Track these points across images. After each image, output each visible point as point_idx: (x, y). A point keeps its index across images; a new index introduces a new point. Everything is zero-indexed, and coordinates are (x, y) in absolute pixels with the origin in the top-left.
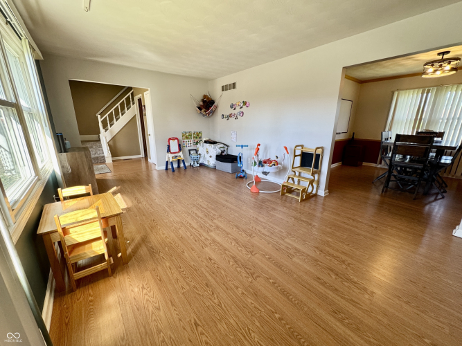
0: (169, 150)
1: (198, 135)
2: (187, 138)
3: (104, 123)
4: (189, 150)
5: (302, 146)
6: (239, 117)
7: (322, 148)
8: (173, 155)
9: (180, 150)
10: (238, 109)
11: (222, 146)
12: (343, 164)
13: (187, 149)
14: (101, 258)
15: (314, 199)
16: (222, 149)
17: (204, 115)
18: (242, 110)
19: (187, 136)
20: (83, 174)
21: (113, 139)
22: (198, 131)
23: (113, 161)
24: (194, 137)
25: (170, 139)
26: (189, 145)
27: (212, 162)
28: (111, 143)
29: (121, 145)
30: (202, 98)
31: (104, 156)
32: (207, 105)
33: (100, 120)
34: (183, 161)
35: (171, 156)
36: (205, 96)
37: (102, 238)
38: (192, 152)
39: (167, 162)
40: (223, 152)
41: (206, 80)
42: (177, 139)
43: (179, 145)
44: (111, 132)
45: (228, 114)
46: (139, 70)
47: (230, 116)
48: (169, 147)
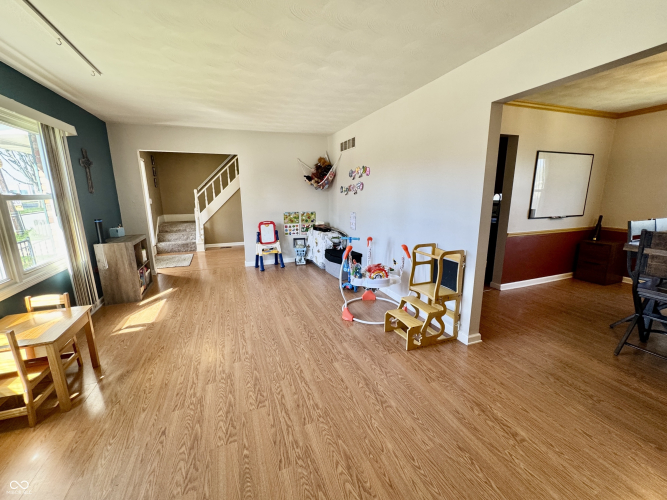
0: (259, 240)
1: (309, 217)
2: (292, 221)
3: (201, 198)
4: (295, 239)
5: (433, 246)
6: (359, 191)
7: (461, 252)
8: (265, 247)
9: (277, 238)
10: (357, 180)
11: (336, 235)
12: (576, 278)
13: (290, 238)
14: (17, 401)
15: (449, 346)
16: (336, 241)
17: (316, 188)
18: (362, 180)
19: (291, 218)
20: (122, 270)
21: (211, 219)
22: (310, 211)
23: (207, 249)
24: (303, 220)
25: (261, 224)
26: (294, 231)
27: (319, 259)
28: (208, 225)
29: (221, 228)
30: (315, 161)
31: (194, 243)
32: (321, 173)
33: (196, 196)
34: (281, 255)
35: (260, 247)
36: (320, 159)
37: (20, 373)
38: (299, 242)
39: (257, 256)
40: (335, 245)
41: (325, 137)
42: (272, 223)
43: (276, 233)
44: (209, 212)
45: (347, 186)
46: (222, 131)
47: (348, 190)
48: (259, 234)
